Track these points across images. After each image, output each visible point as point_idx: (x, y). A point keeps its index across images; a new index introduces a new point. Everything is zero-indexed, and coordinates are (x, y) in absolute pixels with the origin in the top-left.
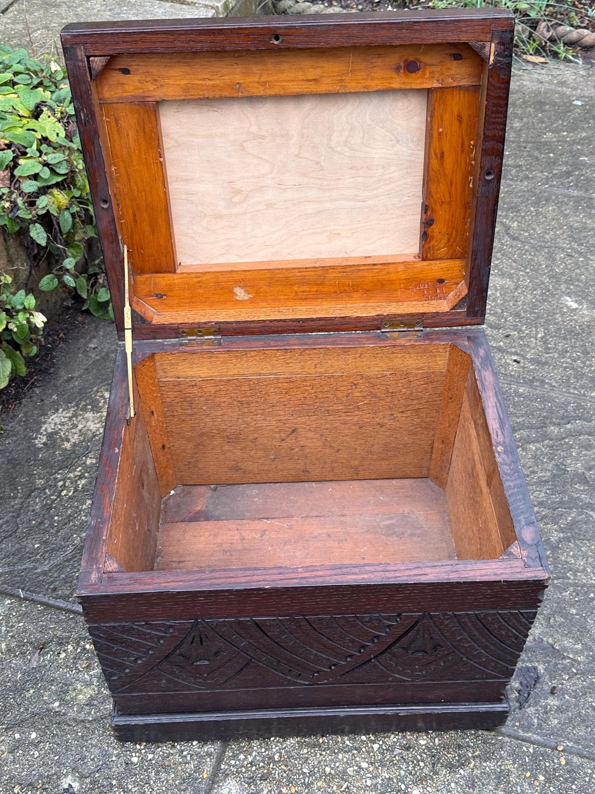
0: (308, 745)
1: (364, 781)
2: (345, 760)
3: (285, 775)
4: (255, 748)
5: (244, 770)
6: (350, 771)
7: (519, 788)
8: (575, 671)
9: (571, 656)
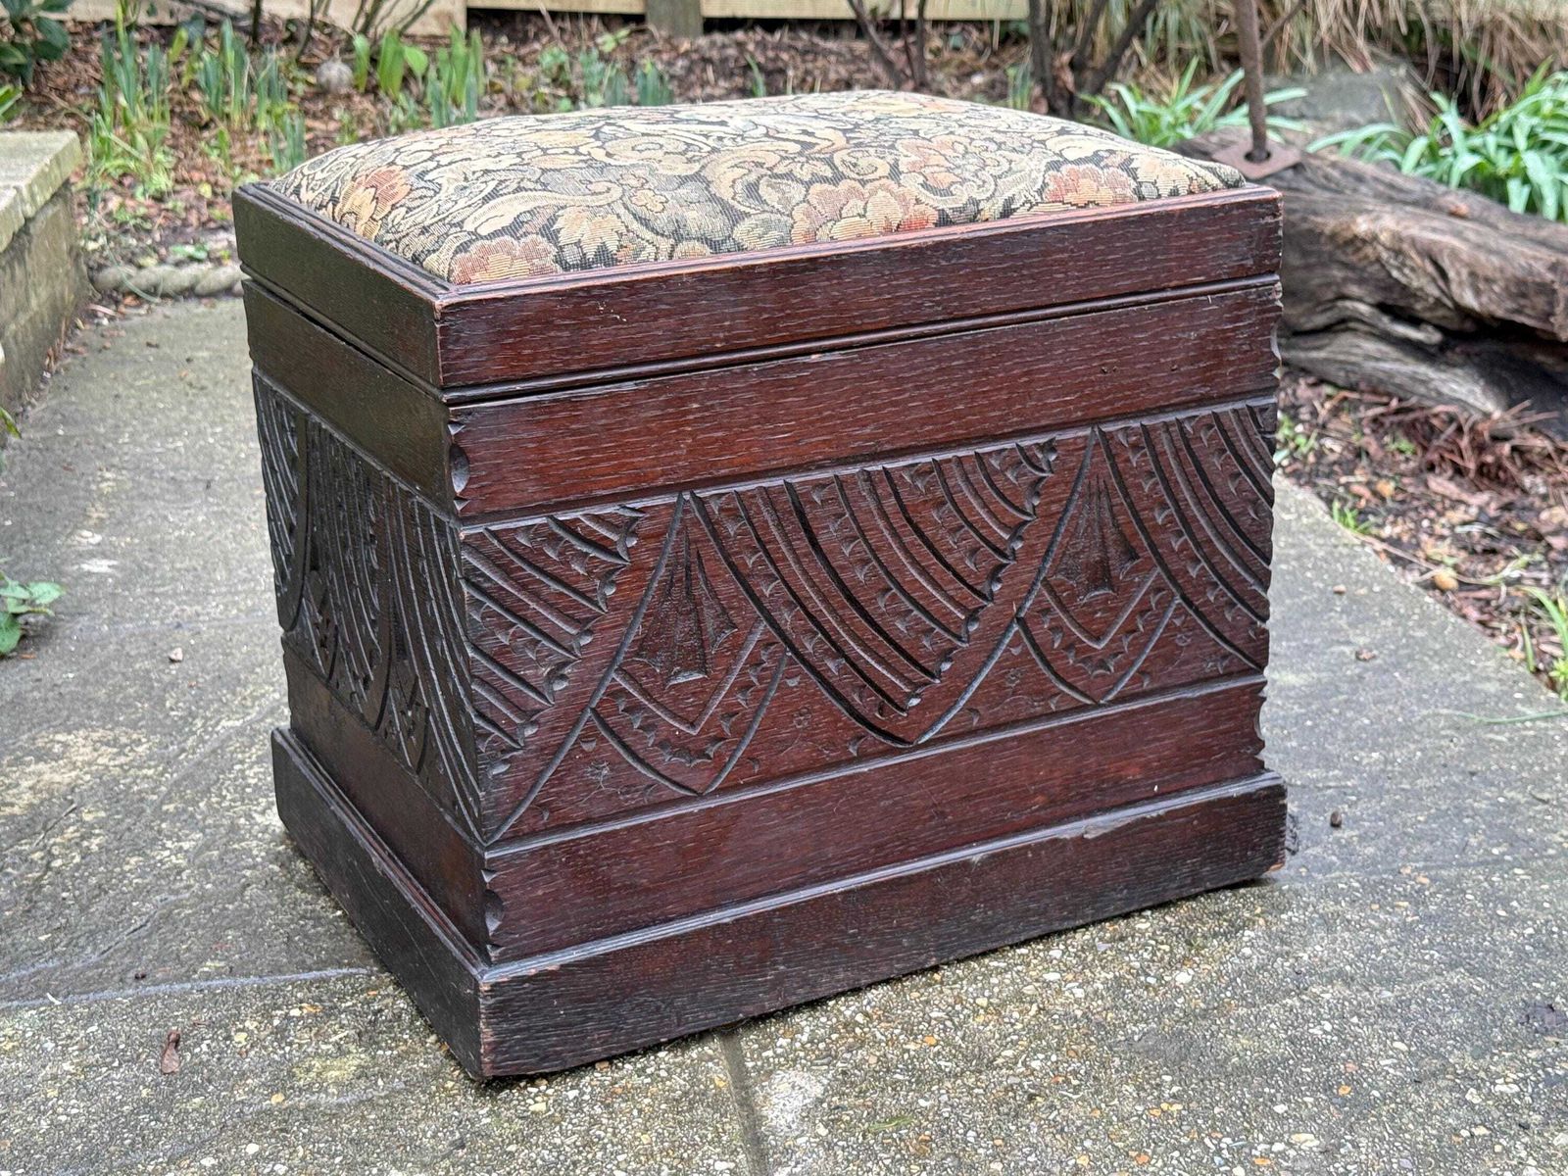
0: (916, 988)
1: (1067, 994)
2: (1007, 982)
3: (897, 1032)
4: (804, 1023)
5: (802, 1054)
6: (1029, 990)
7: (1372, 922)
8: (1354, 798)
9: (1332, 784)
